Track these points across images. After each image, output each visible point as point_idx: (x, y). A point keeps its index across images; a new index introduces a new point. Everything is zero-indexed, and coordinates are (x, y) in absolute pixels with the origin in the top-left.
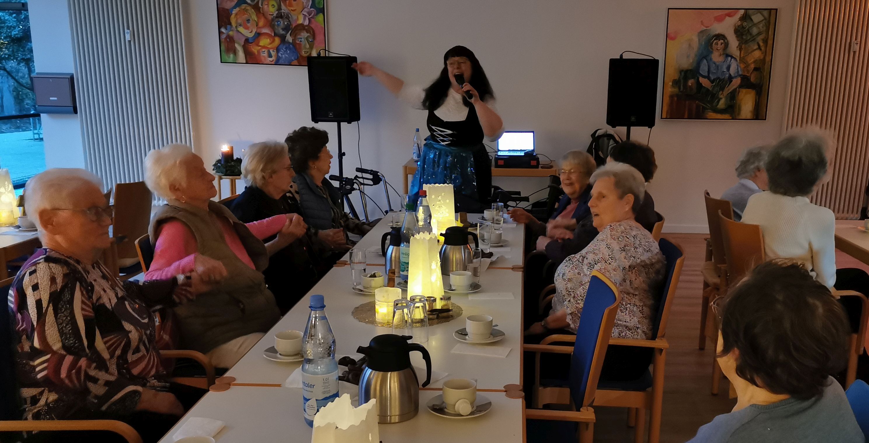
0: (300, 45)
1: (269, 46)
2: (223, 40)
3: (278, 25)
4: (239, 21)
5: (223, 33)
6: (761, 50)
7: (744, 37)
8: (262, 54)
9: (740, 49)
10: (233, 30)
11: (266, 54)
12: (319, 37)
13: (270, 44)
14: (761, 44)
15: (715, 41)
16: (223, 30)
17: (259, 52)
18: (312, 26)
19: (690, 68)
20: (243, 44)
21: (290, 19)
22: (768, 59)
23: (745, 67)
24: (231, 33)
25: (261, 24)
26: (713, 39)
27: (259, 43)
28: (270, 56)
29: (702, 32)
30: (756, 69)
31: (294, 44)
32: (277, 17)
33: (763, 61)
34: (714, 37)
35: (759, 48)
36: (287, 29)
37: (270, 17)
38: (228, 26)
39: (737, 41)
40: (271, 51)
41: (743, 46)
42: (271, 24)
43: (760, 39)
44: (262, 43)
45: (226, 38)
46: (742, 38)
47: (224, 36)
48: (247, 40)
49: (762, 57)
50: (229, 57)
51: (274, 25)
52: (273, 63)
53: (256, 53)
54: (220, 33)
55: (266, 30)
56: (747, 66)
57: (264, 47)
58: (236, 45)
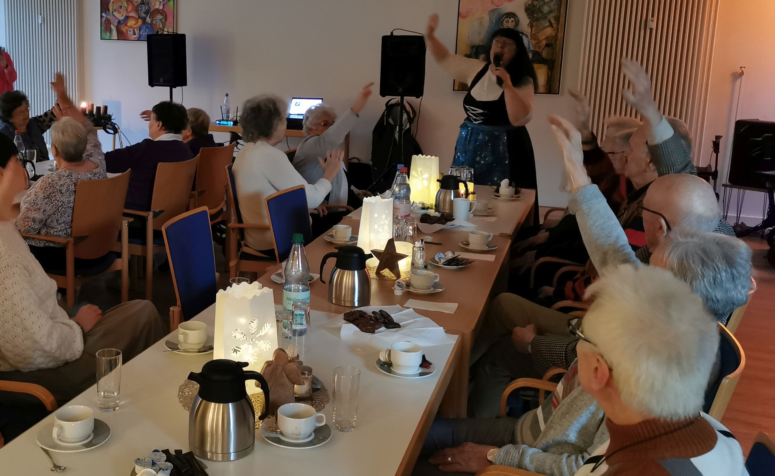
0: (156, 25)
1: (134, 26)
2: (103, 22)
3: (141, 10)
4: (115, 8)
5: (103, 16)
6: (552, 27)
7: (535, 15)
8: (129, 33)
9: (532, 27)
10: (110, 15)
11: (132, 33)
12: (170, 19)
13: (135, 24)
14: (553, 21)
15: (506, 19)
16: (104, 15)
17: (127, 31)
18: (165, 10)
19: (481, 44)
20: (116, 25)
21: (150, 5)
22: (560, 36)
23: (537, 43)
24: (109, 17)
25: (130, 9)
26: (504, 18)
27: (127, 24)
28: (135, 34)
29: (493, 11)
30: (547, 45)
31: (151, 24)
32: (140, 4)
33: (556, 37)
34: (504, 16)
35: (551, 25)
36: (147, 13)
37: (136, 4)
38: (107, 12)
39: (527, 19)
40: (135, 30)
41: (534, 24)
42: (136, 9)
43: (551, 17)
44: (129, 24)
45: (105, 21)
46: (533, 16)
47: (104, 19)
48: (119, 22)
49: (554, 34)
50: (106, 35)
51: (138, 10)
52: (136, 39)
53: (125, 32)
54: (101, 17)
55: (132, 14)
56: (539, 42)
57: (131, 27)
58: (112, 26)
